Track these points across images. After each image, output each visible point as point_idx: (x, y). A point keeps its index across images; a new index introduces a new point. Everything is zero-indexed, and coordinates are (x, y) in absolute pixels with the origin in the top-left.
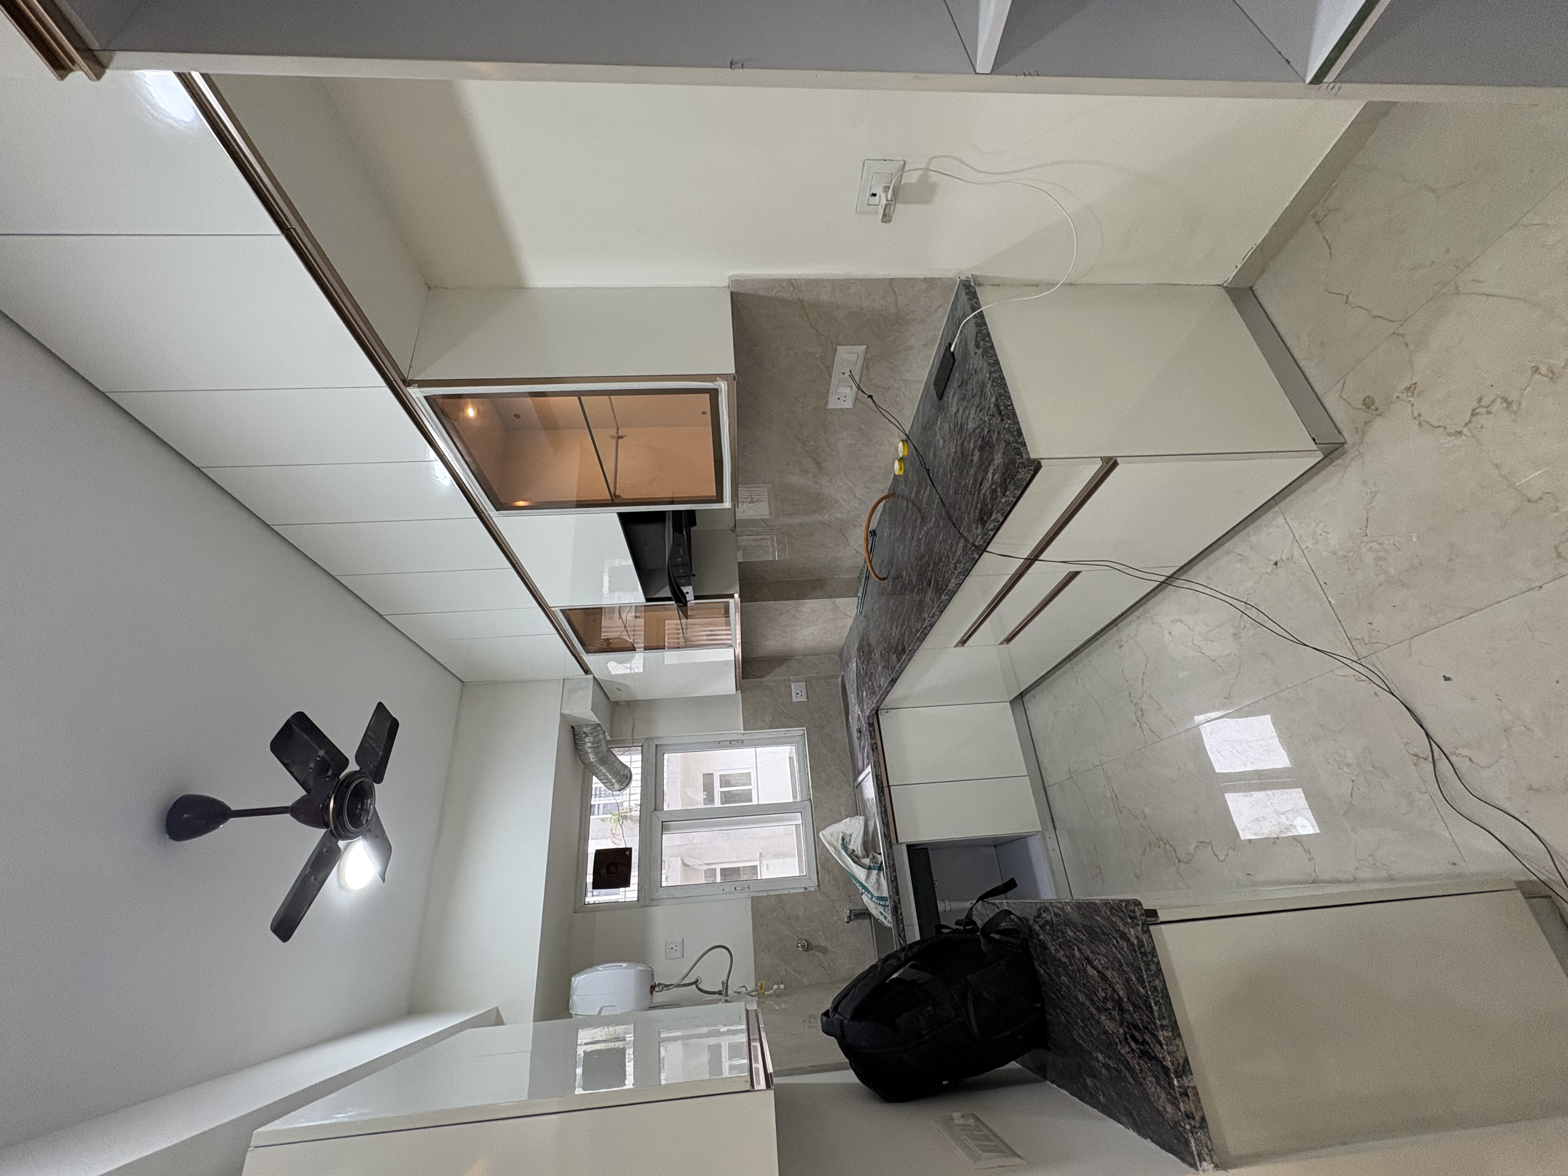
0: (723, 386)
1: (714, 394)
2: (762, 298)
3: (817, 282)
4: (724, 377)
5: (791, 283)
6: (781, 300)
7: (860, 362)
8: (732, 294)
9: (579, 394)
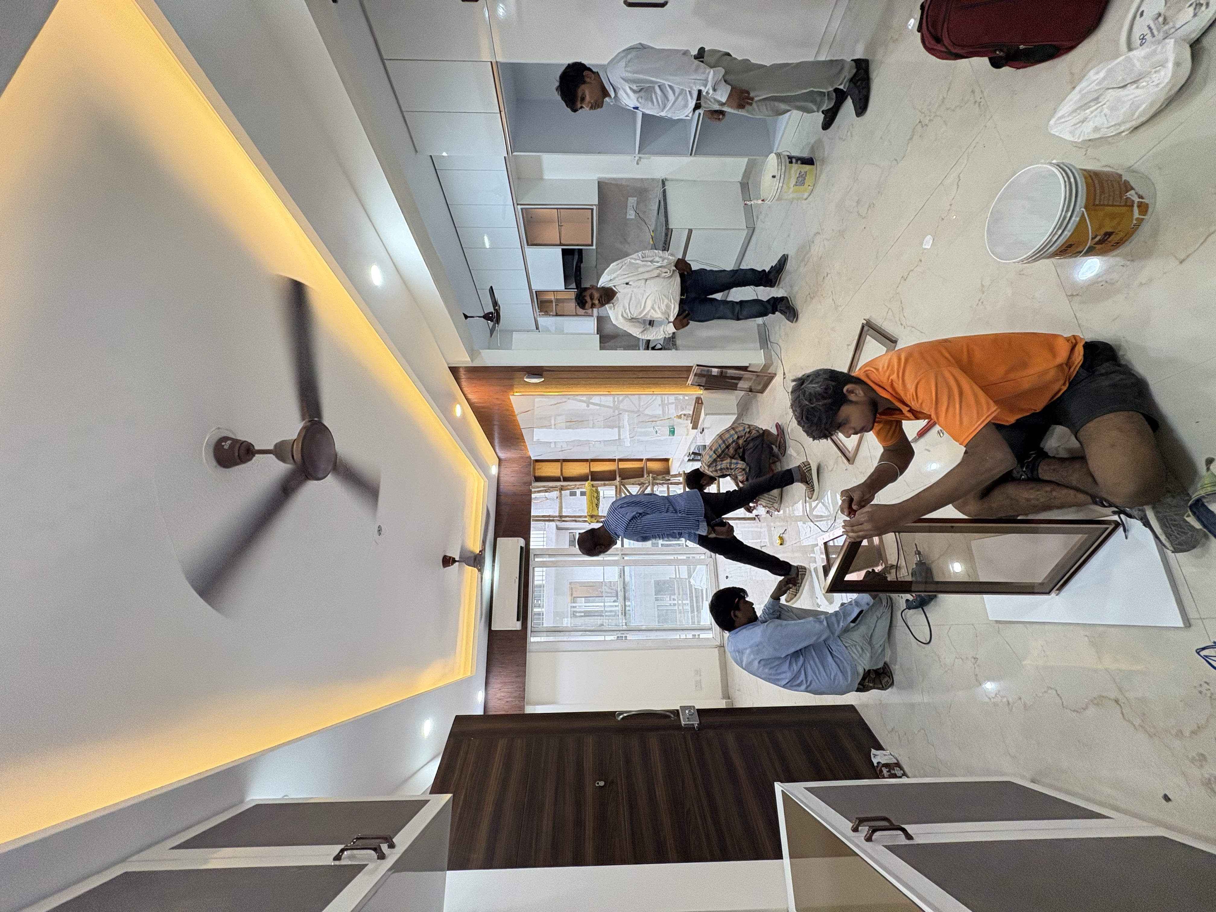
0: (595, 207)
1: (592, 210)
2: (606, 183)
3: (622, 179)
4: (595, 205)
5: (614, 179)
6: (611, 183)
7: (636, 202)
8: (599, 182)
9: (557, 209)
